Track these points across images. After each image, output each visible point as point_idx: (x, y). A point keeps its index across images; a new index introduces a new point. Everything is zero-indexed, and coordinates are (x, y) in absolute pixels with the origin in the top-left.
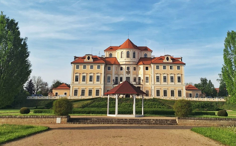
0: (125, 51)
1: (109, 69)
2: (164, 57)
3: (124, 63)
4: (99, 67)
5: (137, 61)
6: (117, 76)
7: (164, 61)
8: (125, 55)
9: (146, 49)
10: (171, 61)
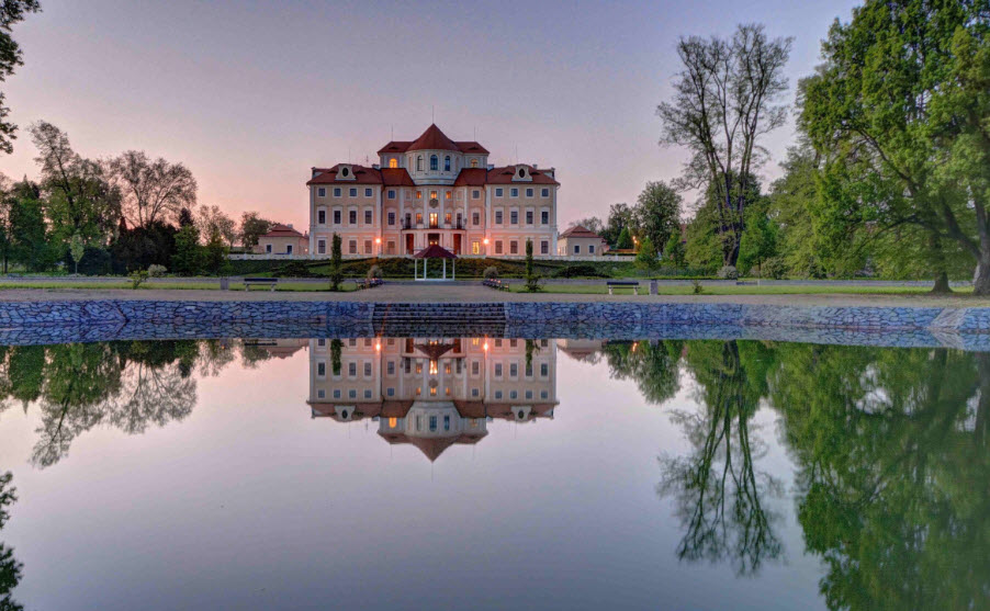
0: (426, 155)
1: (391, 195)
2: (513, 168)
3: (426, 182)
4: (368, 193)
5: (455, 178)
6: (408, 211)
7: (514, 178)
8: (426, 164)
9: (475, 148)
10: (530, 178)
